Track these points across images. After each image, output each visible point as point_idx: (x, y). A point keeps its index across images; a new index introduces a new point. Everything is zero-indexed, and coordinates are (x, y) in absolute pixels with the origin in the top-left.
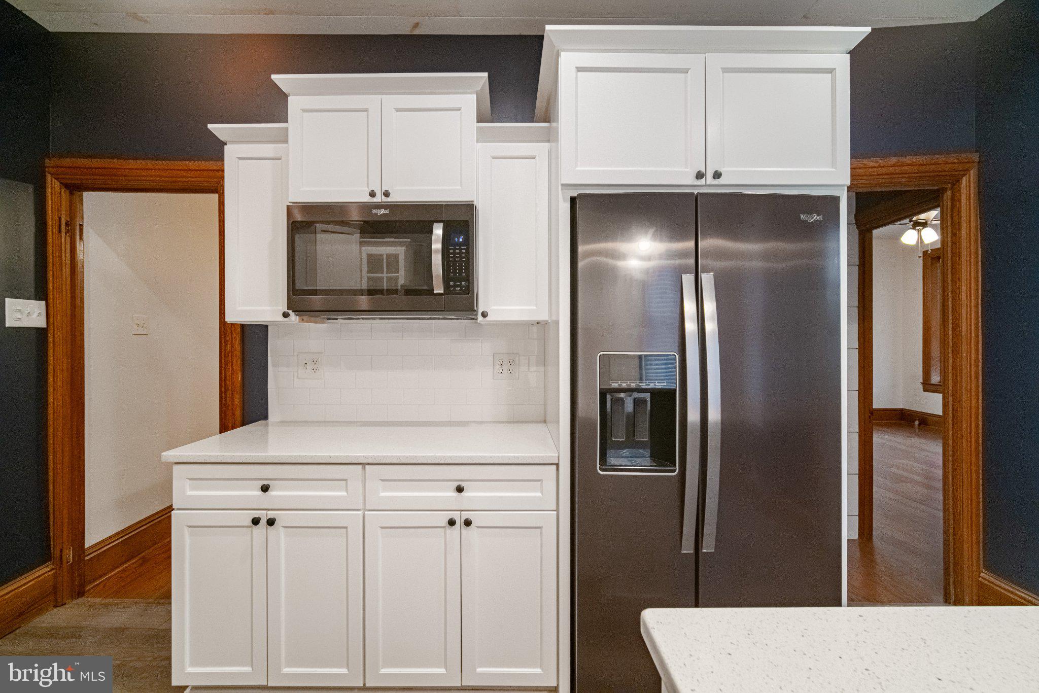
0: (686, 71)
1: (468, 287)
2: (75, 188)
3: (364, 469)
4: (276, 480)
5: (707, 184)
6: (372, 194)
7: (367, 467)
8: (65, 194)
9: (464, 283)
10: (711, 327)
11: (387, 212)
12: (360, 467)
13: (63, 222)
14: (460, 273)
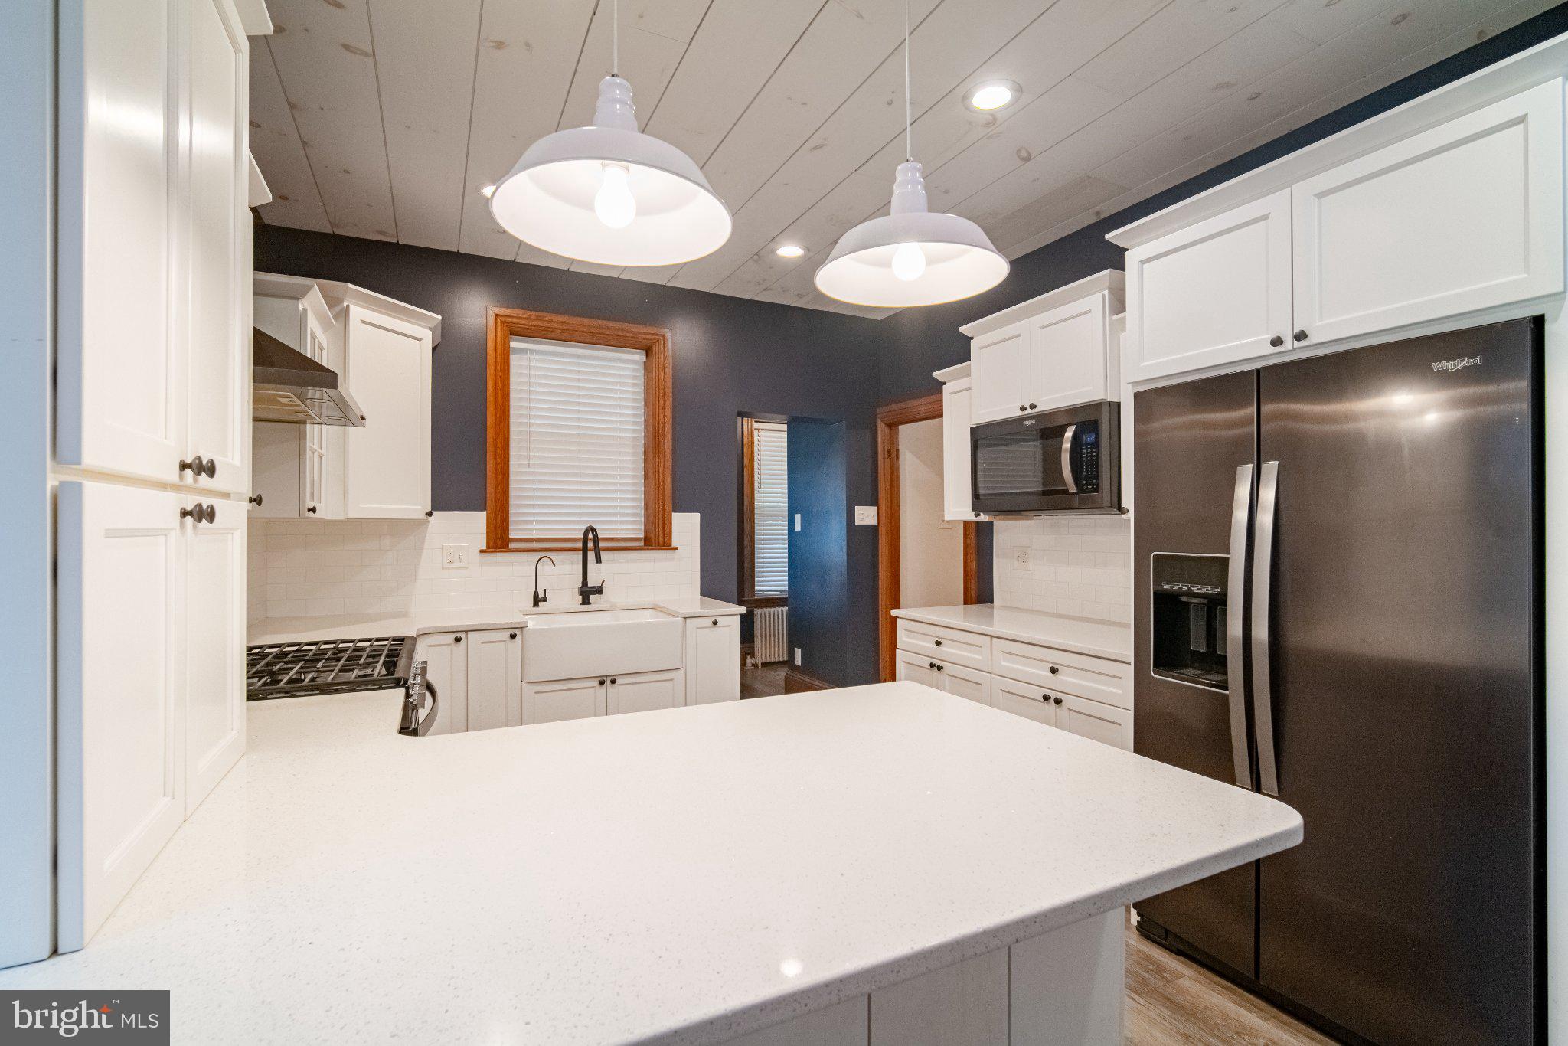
0: (1266, 217)
1: (1098, 485)
2: (893, 426)
3: (991, 640)
4: (946, 639)
5: (1295, 347)
6: (1023, 409)
7: (994, 639)
8: (887, 431)
9: (1095, 481)
10: (1266, 519)
11: (1034, 422)
12: (989, 638)
13: (886, 450)
14: (1092, 472)
